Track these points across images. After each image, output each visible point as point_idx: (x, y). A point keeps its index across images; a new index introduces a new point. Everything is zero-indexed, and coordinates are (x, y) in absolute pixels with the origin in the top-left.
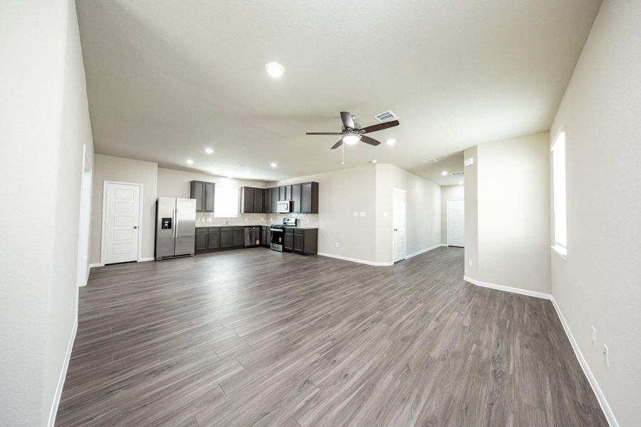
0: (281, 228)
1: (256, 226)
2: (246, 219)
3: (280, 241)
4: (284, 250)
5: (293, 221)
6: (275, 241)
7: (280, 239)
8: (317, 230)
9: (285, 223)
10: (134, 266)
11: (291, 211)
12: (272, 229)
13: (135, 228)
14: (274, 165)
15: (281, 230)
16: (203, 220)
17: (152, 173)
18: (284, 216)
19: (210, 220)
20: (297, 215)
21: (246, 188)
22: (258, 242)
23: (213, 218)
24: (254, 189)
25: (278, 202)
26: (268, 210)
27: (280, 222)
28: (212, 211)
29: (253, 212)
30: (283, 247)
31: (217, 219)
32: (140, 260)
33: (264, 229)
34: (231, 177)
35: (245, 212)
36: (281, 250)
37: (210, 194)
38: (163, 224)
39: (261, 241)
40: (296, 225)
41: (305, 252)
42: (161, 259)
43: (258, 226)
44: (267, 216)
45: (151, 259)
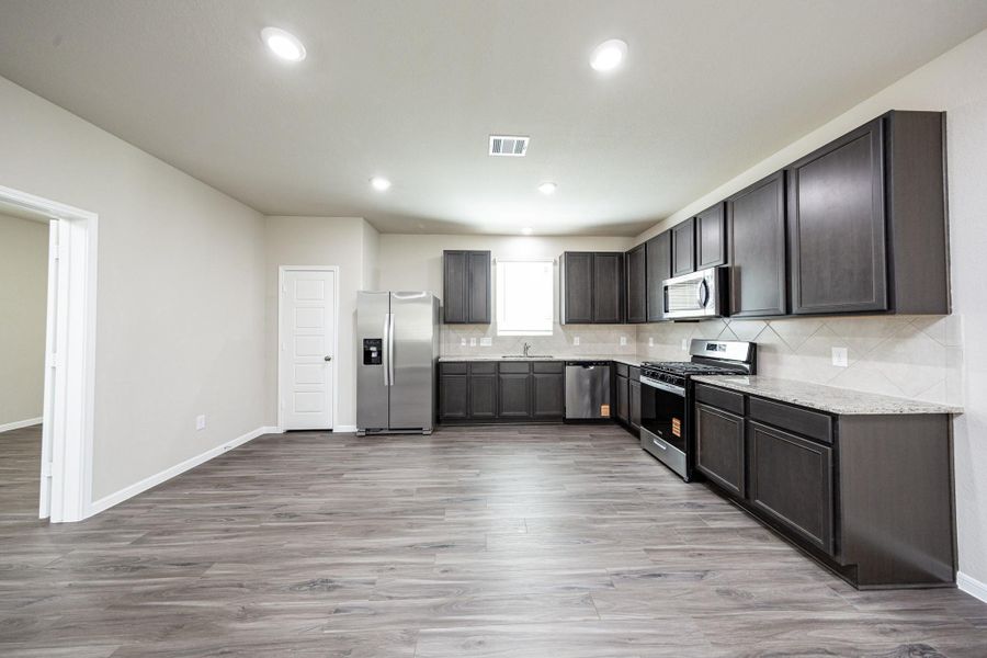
0: (679, 383)
1: (597, 363)
2: (577, 342)
3: (677, 431)
4: (695, 475)
5: (737, 352)
6: (658, 424)
7: (676, 424)
8: (944, 422)
9: (696, 359)
11: (727, 307)
12: (644, 379)
13: (328, 359)
15: (680, 390)
16: (473, 344)
18: (696, 332)
19: (486, 342)
20: (760, 325)
21: (571, 257)
22: (605, 411)
23: (496, 339)
24: (592, 255)
25: (669, 282)
26: (636, 313)
27: (674, 351)
28: (488, 322)
29: (592, 321)
30: (689, 462)
31: (504, 339)
32: (338, 428)
33: (623, 371)
34: (527, 232)
35: (569, 322)
36: (683, 471)
37: (479, 279)
38: (367, 354)
39: (614, 408)
40: (754, 372)
41: (842, 561)
42: (370, 434)
43: (605, 363)
44: (638, 332)
45: (352, 428)
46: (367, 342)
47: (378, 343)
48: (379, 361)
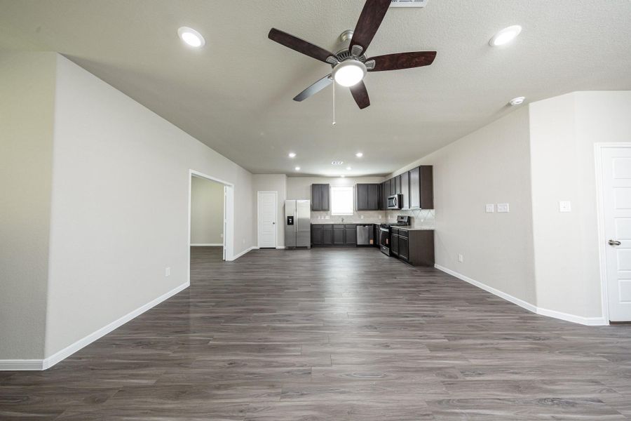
1: (368, 225)
2: (362, 217)
3: (387, 243)
4: (392, 255)
5: (406, 219)
6: (384, 242)
7: (387, 241)
8: (433, 232)
9: (398, 222)
10: (272, 251)
11: (400, 206)
12: (382, 229)
13: (274, 223)
14: (360, 155)
15: (387, 230)
17: (282, 182)
19: (327, 218)
21: (359, 186)
22: (372, 242)
23: (331, 216)
24: (368, 185)
26: (382, 207)
27: (393, 219)
28: (328, 210)
29: (368, 209)
30: (390, 251)
31: (334, 216)
32: (278, 247)
33: (377, 227)
34: (343, 176)
35: (359, 209)
36: (388, 253)
37: (325, 195)
38: (288, 221)
39: (375, 242)
40: (410, 224)
41: (410, 261)
42: (289, 248)
43: (371, 225)
44: (386, 213)
45: (283, 247)
46: (289, 217)
47: (292, 218)
48: (292, 223)
